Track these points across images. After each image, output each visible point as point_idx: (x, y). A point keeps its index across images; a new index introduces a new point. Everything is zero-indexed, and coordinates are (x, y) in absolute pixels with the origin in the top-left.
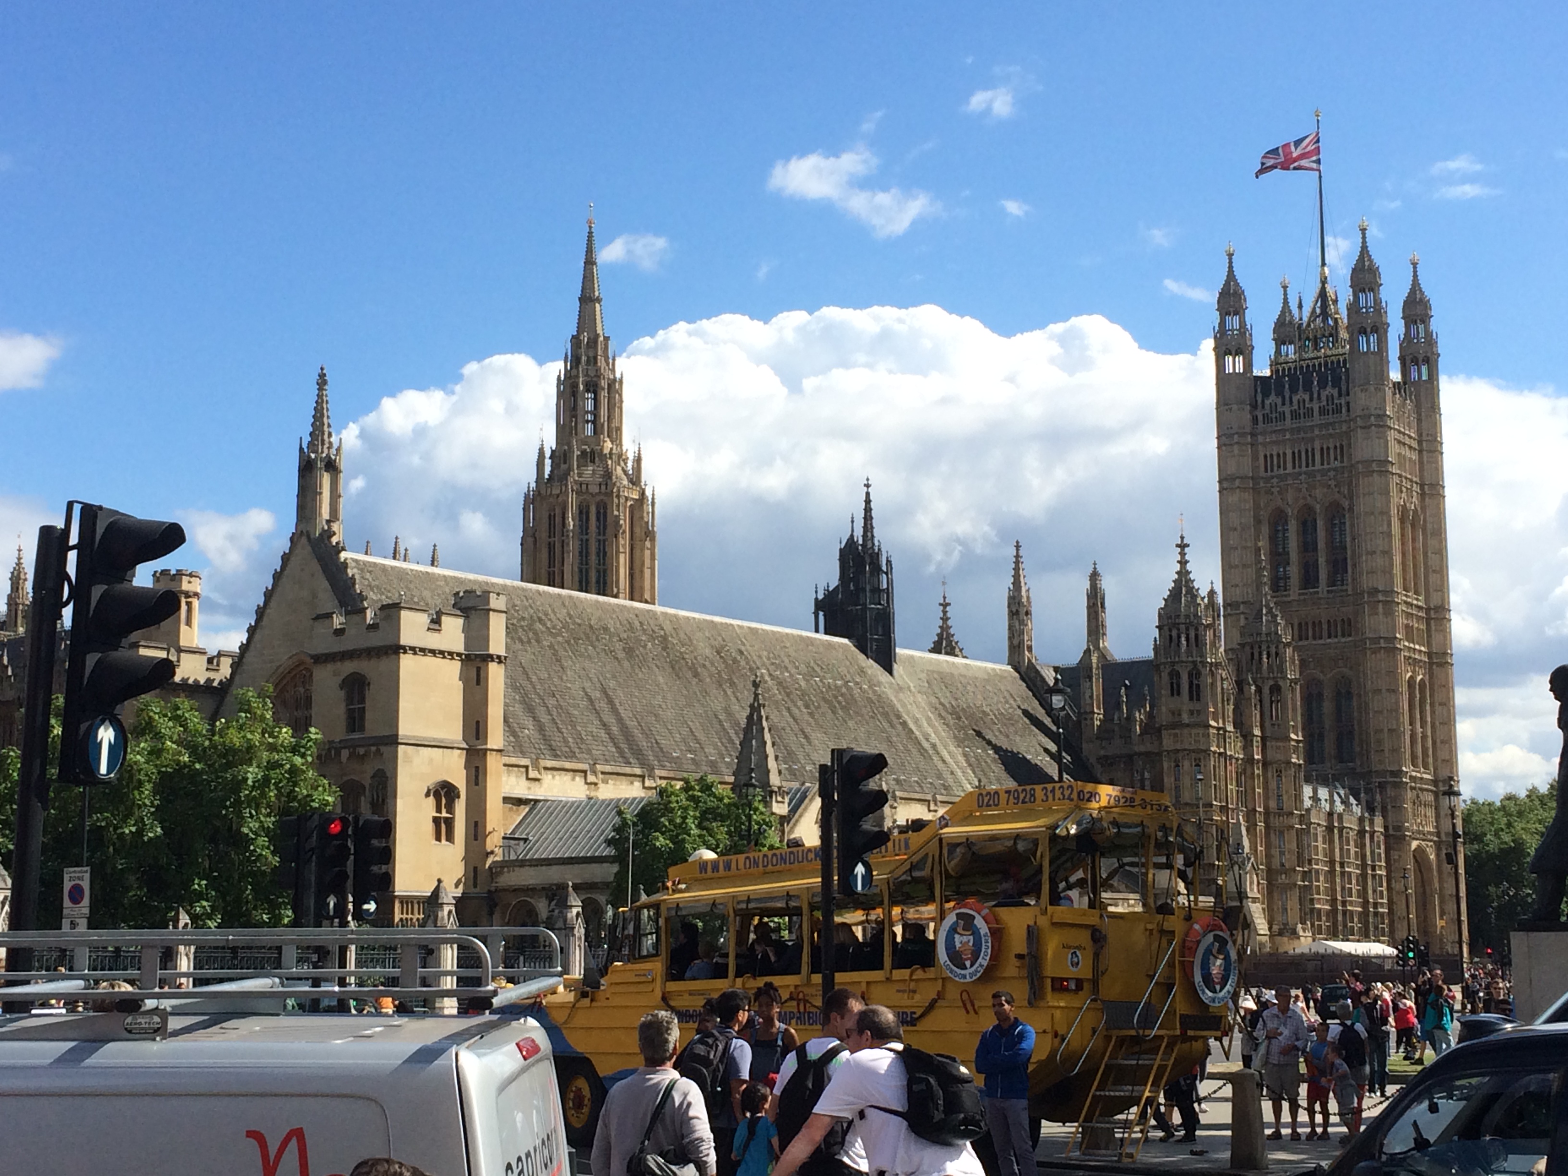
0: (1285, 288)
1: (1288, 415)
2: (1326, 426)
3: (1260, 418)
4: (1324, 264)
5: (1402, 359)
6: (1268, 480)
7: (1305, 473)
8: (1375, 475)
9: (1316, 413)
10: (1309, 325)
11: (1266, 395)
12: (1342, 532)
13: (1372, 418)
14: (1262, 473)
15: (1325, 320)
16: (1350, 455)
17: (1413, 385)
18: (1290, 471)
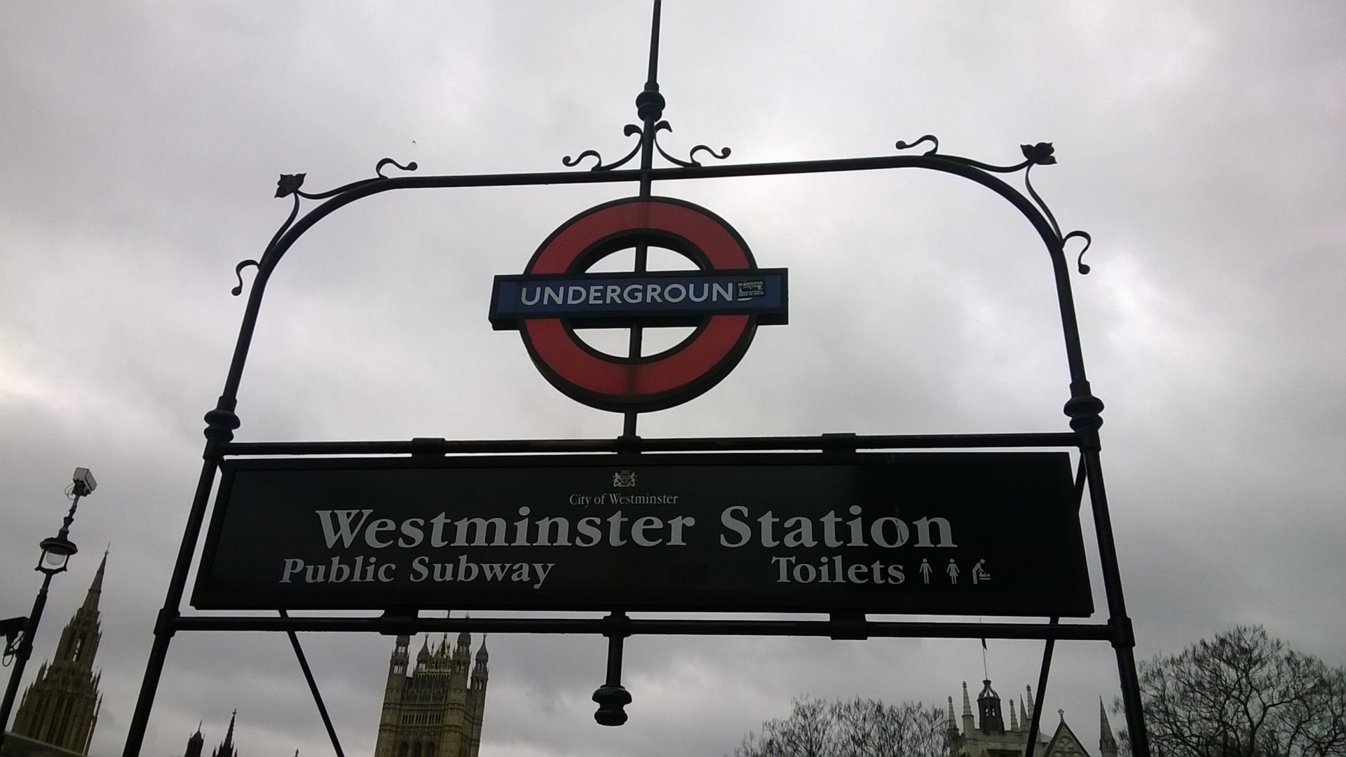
0: (427, 637)
1: (418, 698)
2: (435, 705)
3: (405, 697)
5: (473, 678)
6: (403, 727)
7: (421, 727)
10: (435, 656)
11: (410, 686)
13: (456, 705)
14: (401, 724)
15: (442, 655)
16: (443, 721)
17: (475, 691)
18: (414, 725)
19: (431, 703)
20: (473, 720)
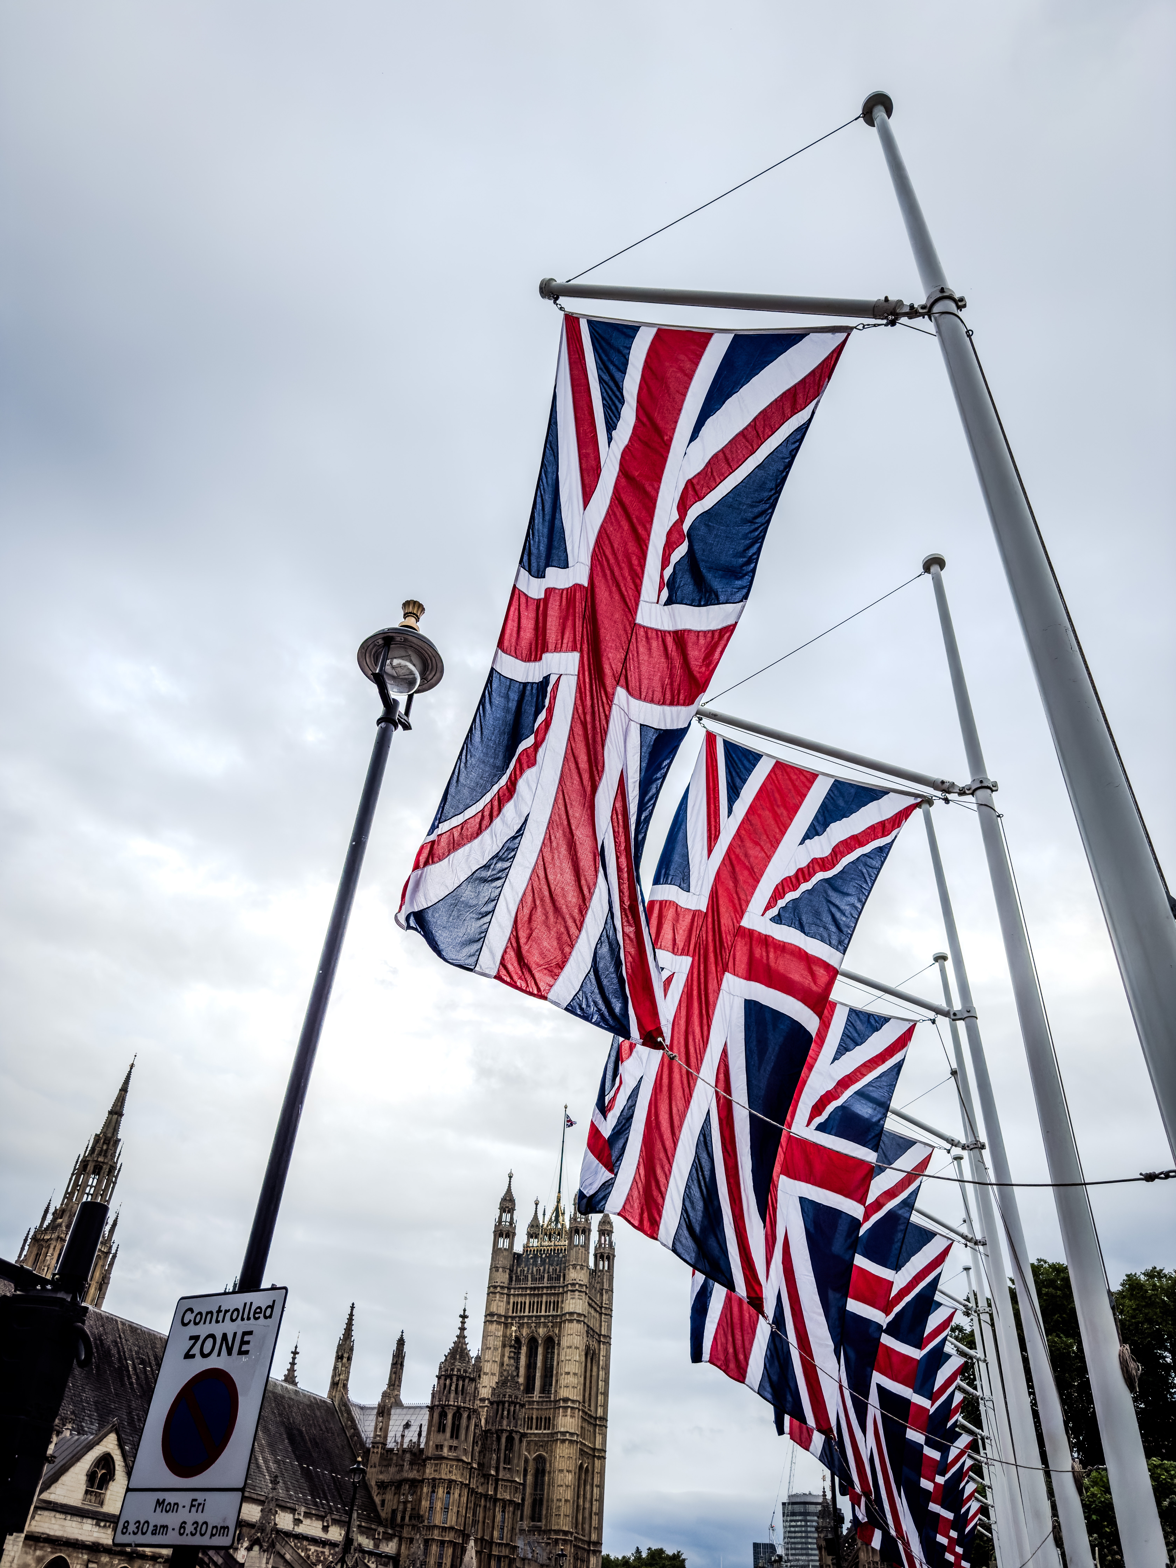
0: (537, 1204)
1: (530, 1279)
2: (551, 1287)
3: (514, 1278)
4: (559, 1192)
5: (595, 1255)
6: (513, 1318)
7: (536, 1316)
8: (575, 1322)
9: (546, 1279)
10: (547, 1226)
11: (519, 1265)
12: (552, 1359)
13: (577, 1286)
14: (510, 1314)
15: (556, 1225)
16: (562, 1308)
17: (600, 1271)
18: (527, 1314)
19: (546, 1285)
20: (601, 1308)
